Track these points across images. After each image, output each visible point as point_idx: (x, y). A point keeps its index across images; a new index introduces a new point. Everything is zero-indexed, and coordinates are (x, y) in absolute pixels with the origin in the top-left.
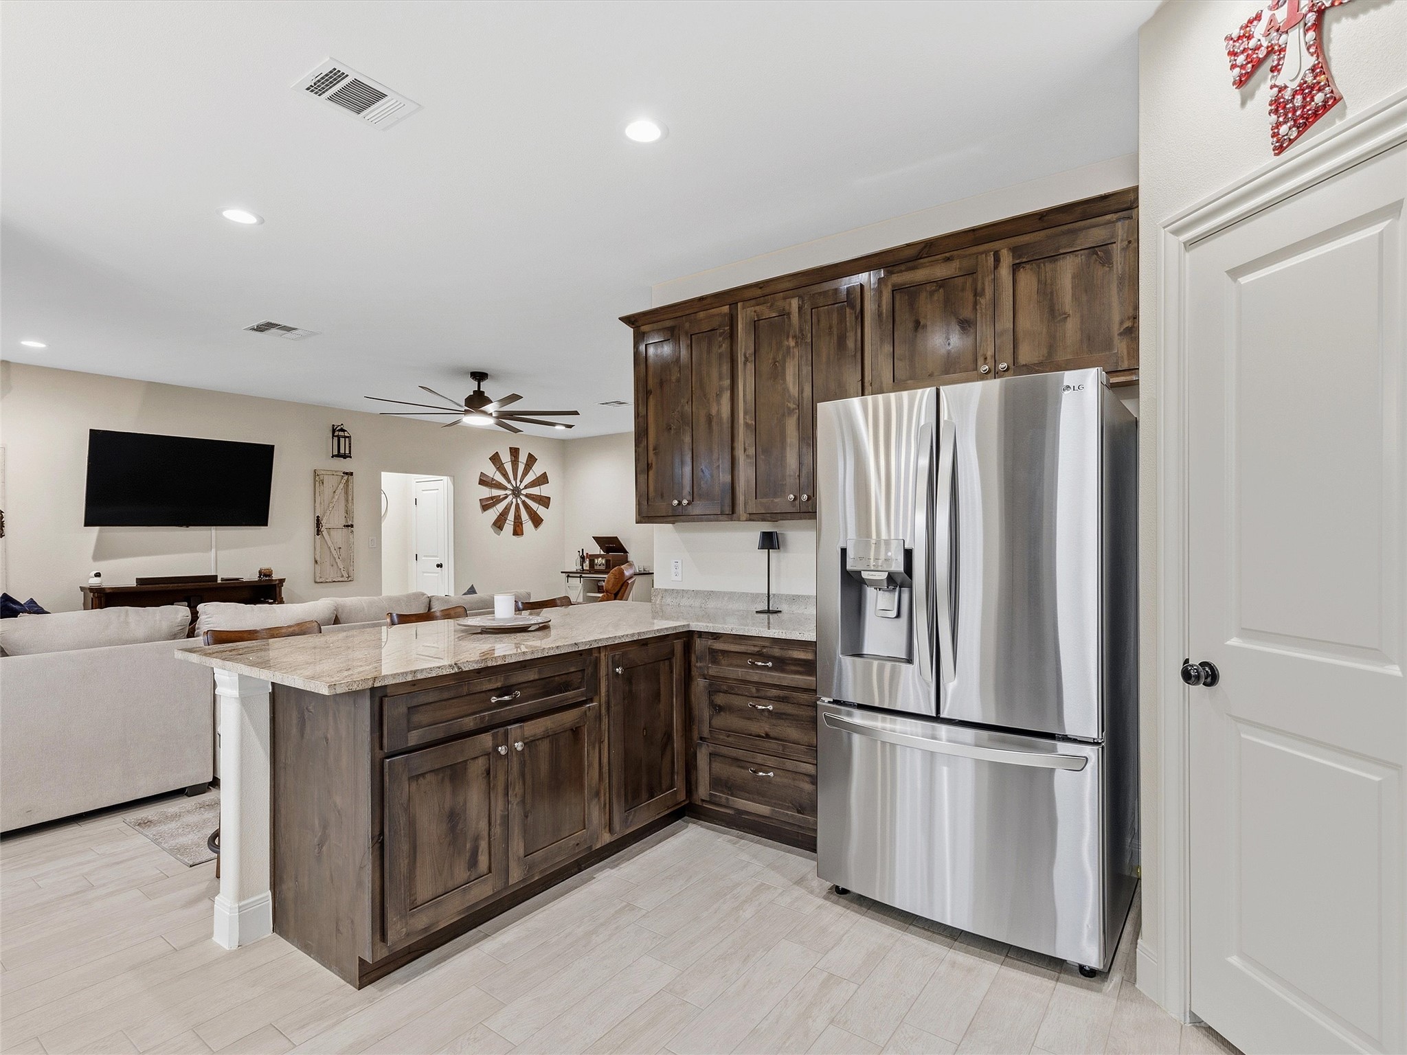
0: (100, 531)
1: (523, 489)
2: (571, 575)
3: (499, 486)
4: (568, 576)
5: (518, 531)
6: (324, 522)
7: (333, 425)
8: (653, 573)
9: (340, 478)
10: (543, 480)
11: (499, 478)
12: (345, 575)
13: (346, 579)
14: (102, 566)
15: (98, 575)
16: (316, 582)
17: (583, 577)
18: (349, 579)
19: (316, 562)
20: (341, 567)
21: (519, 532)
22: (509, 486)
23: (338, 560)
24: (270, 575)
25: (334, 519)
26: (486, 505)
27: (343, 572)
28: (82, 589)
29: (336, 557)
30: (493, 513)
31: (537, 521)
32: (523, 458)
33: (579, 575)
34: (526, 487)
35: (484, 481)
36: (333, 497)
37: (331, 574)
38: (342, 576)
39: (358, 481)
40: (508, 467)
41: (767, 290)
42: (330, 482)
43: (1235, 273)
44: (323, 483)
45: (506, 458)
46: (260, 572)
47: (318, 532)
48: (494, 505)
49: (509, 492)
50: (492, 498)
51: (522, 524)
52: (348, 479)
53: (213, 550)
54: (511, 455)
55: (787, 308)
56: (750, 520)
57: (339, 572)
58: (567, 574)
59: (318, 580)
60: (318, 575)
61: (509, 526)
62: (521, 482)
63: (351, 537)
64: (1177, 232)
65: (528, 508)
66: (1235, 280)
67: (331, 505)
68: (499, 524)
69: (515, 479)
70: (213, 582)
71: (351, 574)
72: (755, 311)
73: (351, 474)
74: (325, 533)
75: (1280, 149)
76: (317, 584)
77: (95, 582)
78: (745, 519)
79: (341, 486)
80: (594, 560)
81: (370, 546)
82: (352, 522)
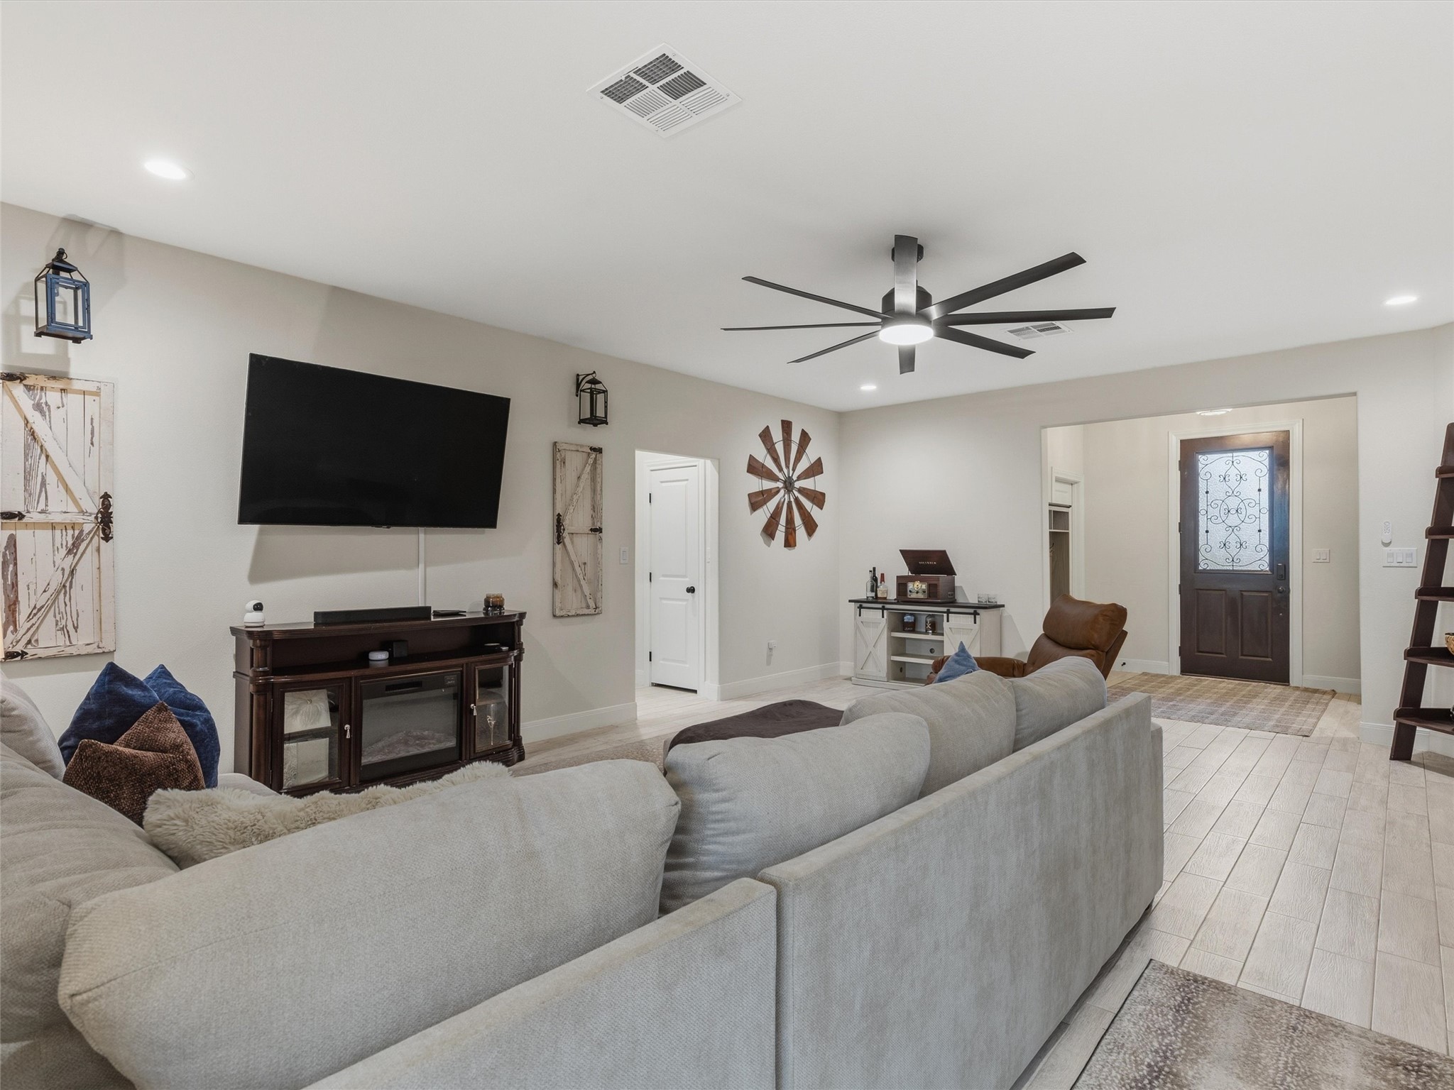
0: (261, 533)
1: (796, 481)
2: (864, 605)
3: (770, 476)
4: (861, 607)
5: (790, 542)
6: (566, 523)
7: (578, 375)
8: (1003, 606)
9: (585, 455)
10: (816, 469)
11: (770, 464)
12: (592, 604)
13: (593, 612)
14: (267, 591)
15: (258, 607)
16: (554, 616)
17: (887, 609)
18: (597, 610)
19: (555, 585)
20: (587, 592)
21: (792, 542)
22: (780, 476)
23: (583, 582)
24: (501, 607)
25: (578, 521)
26: (757, 501)
27: (589, 600)
28: (234, 631)
29: (581, 577)
30: (763, 515)
31: (811, 527)
32: (796, 437)
33: (880, 606)
34: (799, 478)
35: (754, 468)
36: (577, 486)
37: (574, 604)
38: (588, 607)
39: (608, 462)
40: (780, 448)
42: (575, 462)
44: (564, 463)
45: (777, 435)
46: (487, 601)
47: (559, 539)
48: (765, 502)
49: (780, 485)
50: (762, 492)
51: (795, 531)
52: (595, 459)
53: (421, 566)
54: (783, 431)
57: (583, 600)
58: (858, 604)
59: (558, 613)
60: (558, 604)
61: (780, 535)
62: (794, 470)
63: (599, 547)
65: (802, 508)
67: (575, 497)
68: (769, 531)
69: (788, 467)
70: (423, 619)
71: (598, 605)
73: (599, 451)
74: (567, 540)
76: (557, 621)
77: (253, 618)
79: (588, 469)
80: (905, 585)
81: (622, 561)
82: (601, 524)
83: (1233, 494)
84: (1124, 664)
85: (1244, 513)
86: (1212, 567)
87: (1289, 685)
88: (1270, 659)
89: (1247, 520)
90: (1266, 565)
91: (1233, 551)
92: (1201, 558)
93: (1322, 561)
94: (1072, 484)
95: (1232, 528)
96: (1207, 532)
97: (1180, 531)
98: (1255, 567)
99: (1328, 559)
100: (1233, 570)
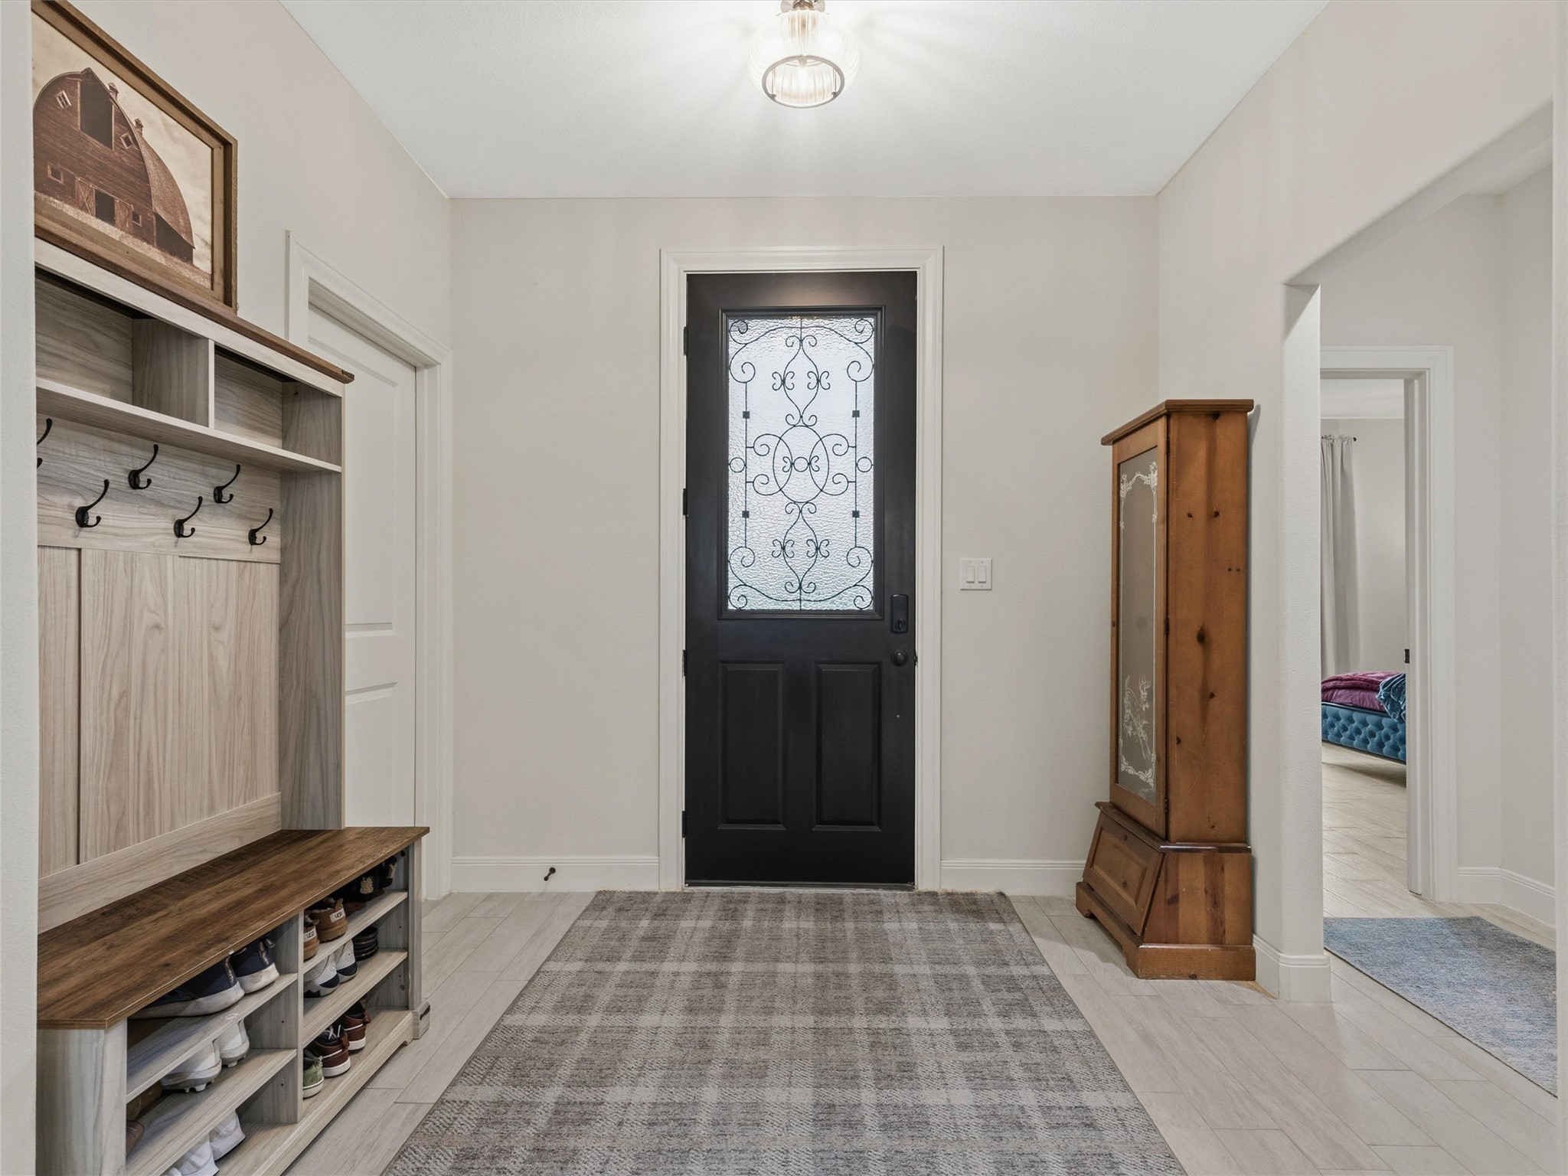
83: (803, 422)
84: (553, 870)
85: (824, 469)
86: (757, 603)
87: (912, 888)
88: (877, 829)
89: (830, 488)
90: (868, 599)
91: (801, 563)
92: (732, 582)
93: (979, 586)
94: (415, 369)
95: (800, 506)
96: (746, 514)
97: (685, 513)
98: (845, 603)
99: (989, 582)
100: (801, 612)
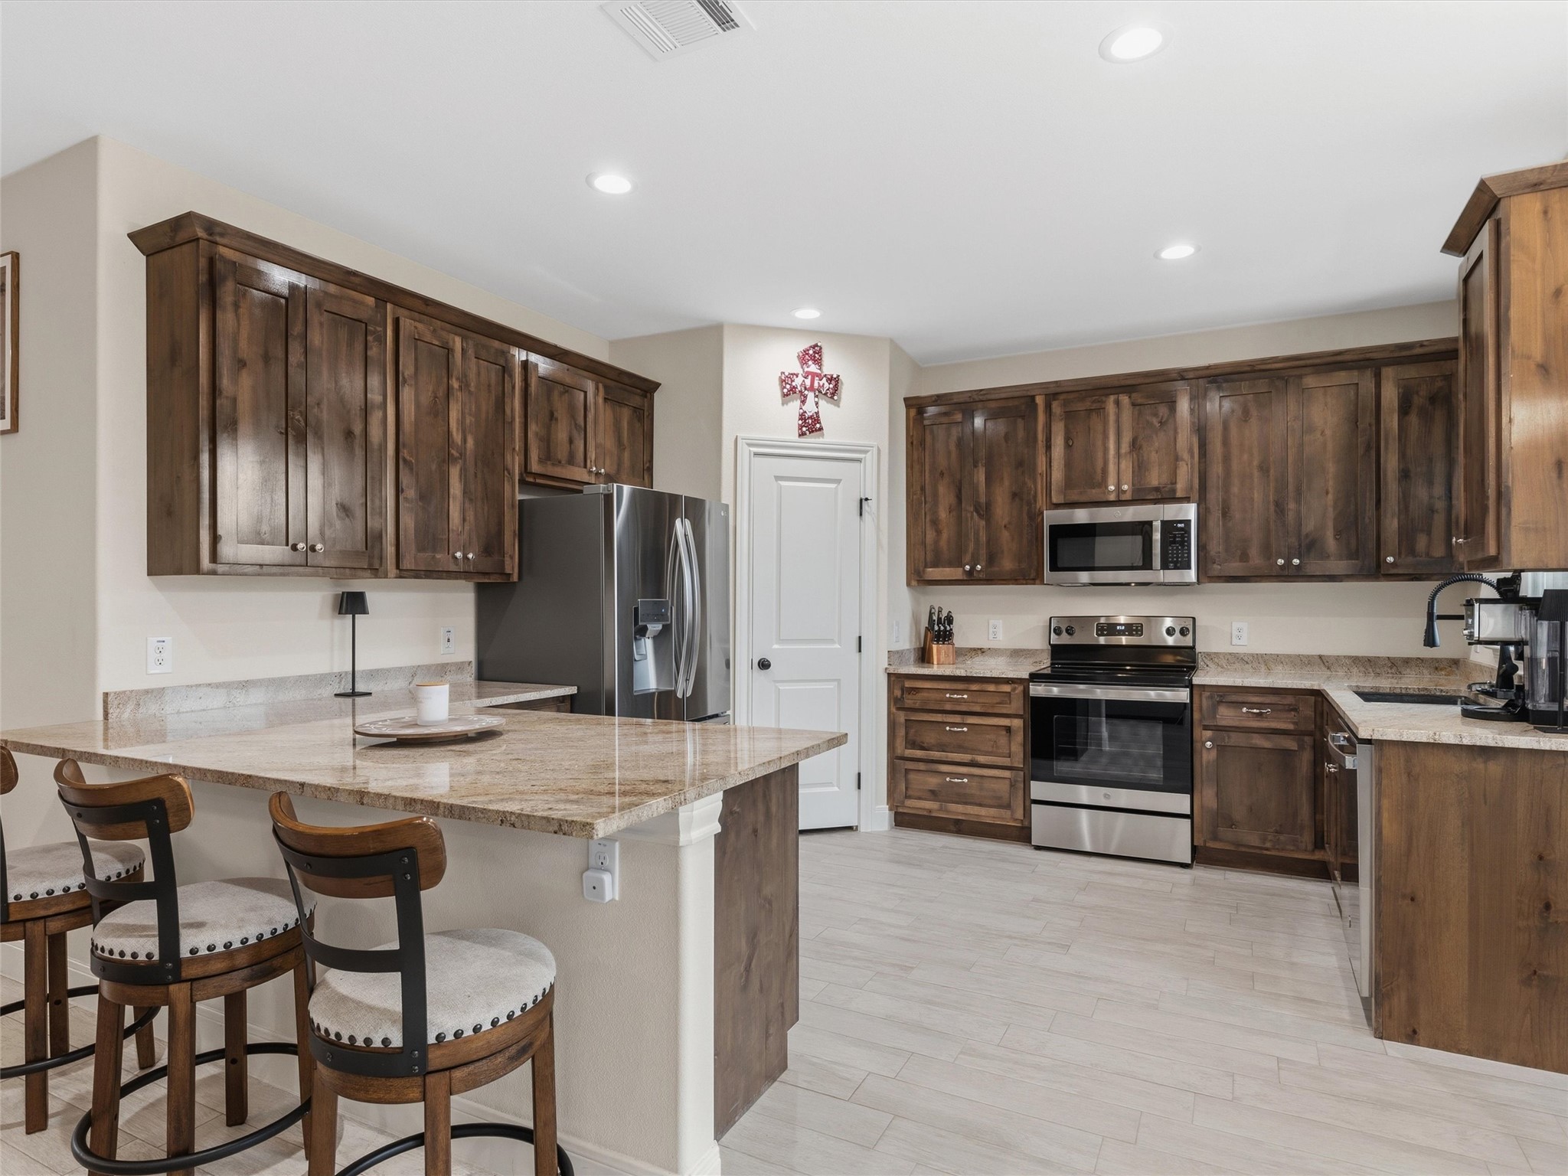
41: (430, 310)
43: (778, 478)
55: (451, 343)
56: (401, 577)
64: (749, 445)
66: (776, 481)
72: (415, 327)
75: (802, 434)
78: (393, 576)
